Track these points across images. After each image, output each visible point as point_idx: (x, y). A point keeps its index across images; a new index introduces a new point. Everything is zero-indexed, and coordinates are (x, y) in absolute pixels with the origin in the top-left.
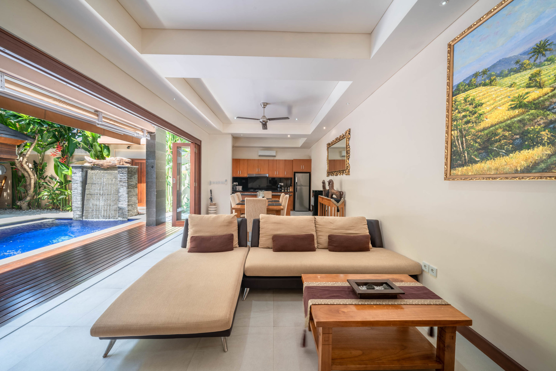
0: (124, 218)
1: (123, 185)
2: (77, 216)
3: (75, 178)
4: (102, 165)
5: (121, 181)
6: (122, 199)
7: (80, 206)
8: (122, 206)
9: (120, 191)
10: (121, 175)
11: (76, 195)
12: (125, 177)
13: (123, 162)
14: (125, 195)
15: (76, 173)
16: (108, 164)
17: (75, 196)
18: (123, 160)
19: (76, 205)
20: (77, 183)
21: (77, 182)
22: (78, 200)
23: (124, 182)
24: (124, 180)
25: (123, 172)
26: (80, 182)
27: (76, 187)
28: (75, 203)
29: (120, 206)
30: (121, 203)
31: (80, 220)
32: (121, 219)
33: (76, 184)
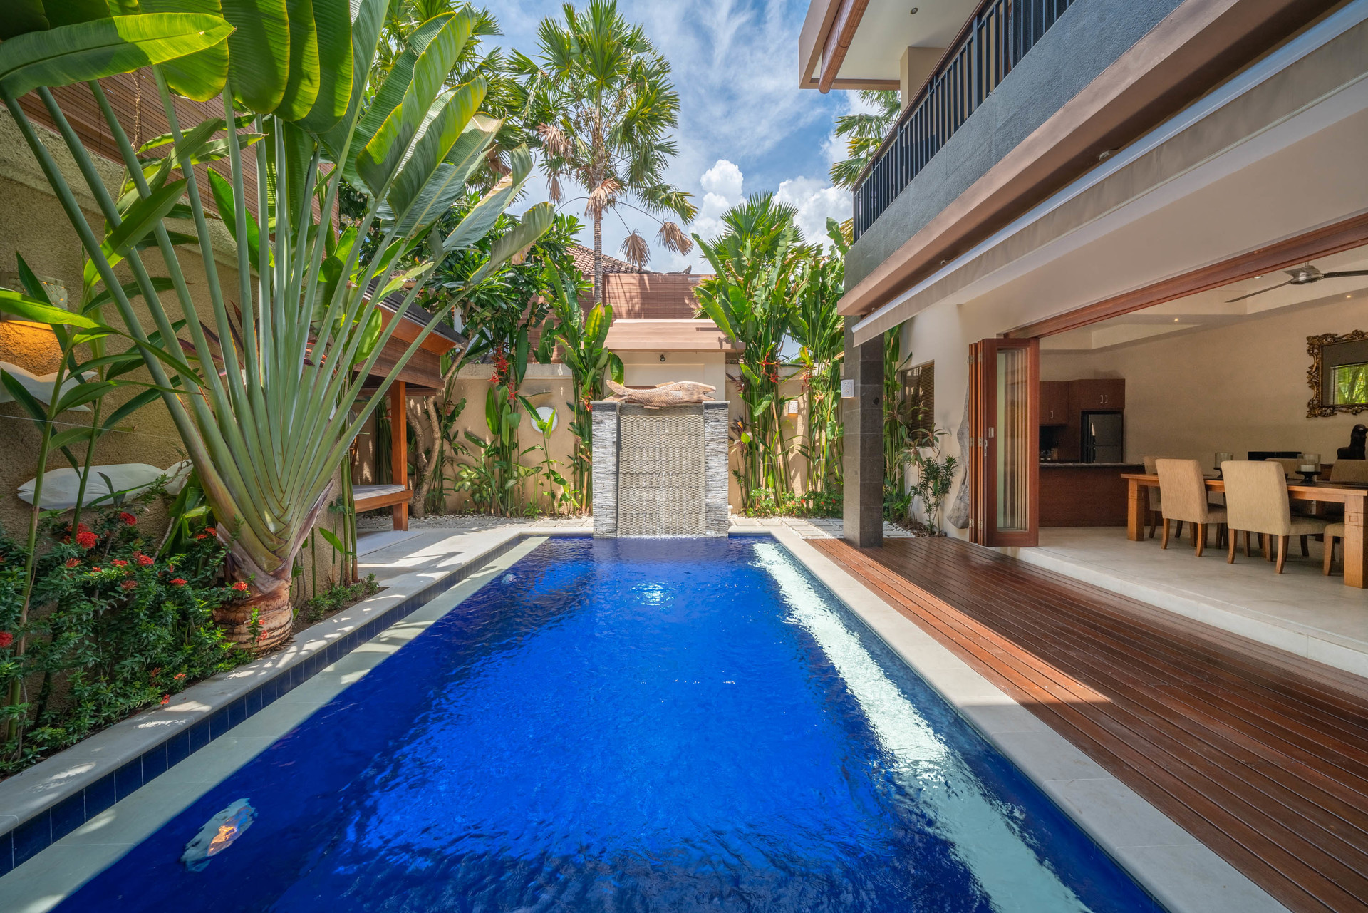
0: (719, 530)
1: (716, 451)
2: (605, 528)
3: (599, 434)
4: (649, 401)
5: (712, 440)
6: (715, 484)
7: (613, 503)
8: (716, 501)
9: (711, 464)
10: (713, 424)
11: (603, 476)
12: (723, 430)
13: (699, 393)
14: (723, 474)
15: (602, 422)
16: (662, 399)
17: (599, 478)
18: (698, 387)
19: (602, 501)
20: (605, 447)
21: (604, 444)
22: (608, 488)
23: (720, 443)
24: (720, 436)
25: (717, 417)
26: (611, 444)
27: (603, 456)
28: (600, 495)
29: (709, 501)
30: (713, 493)
31: (611, 539)
32: (713, 533)
33: (603, 450)
